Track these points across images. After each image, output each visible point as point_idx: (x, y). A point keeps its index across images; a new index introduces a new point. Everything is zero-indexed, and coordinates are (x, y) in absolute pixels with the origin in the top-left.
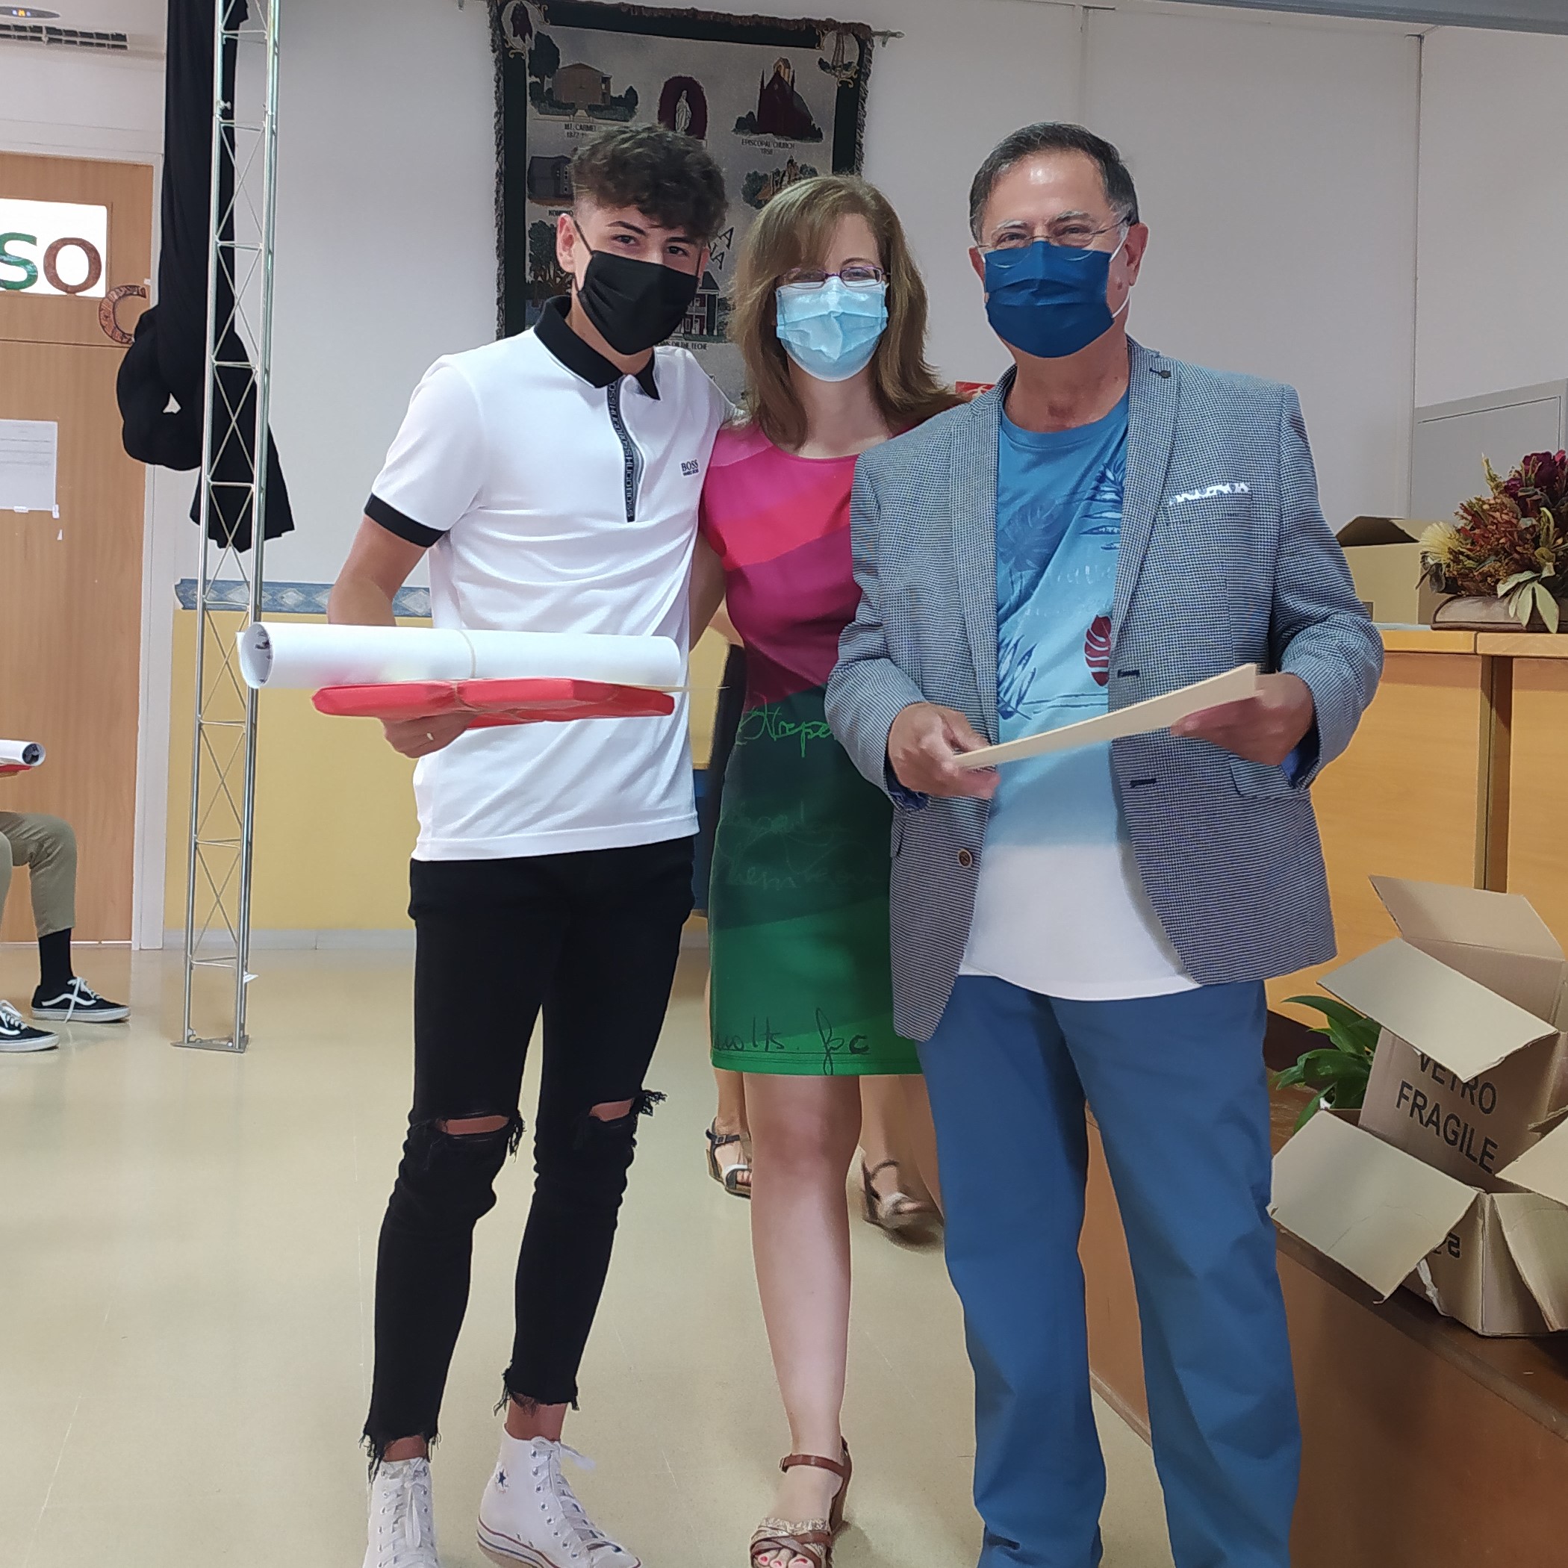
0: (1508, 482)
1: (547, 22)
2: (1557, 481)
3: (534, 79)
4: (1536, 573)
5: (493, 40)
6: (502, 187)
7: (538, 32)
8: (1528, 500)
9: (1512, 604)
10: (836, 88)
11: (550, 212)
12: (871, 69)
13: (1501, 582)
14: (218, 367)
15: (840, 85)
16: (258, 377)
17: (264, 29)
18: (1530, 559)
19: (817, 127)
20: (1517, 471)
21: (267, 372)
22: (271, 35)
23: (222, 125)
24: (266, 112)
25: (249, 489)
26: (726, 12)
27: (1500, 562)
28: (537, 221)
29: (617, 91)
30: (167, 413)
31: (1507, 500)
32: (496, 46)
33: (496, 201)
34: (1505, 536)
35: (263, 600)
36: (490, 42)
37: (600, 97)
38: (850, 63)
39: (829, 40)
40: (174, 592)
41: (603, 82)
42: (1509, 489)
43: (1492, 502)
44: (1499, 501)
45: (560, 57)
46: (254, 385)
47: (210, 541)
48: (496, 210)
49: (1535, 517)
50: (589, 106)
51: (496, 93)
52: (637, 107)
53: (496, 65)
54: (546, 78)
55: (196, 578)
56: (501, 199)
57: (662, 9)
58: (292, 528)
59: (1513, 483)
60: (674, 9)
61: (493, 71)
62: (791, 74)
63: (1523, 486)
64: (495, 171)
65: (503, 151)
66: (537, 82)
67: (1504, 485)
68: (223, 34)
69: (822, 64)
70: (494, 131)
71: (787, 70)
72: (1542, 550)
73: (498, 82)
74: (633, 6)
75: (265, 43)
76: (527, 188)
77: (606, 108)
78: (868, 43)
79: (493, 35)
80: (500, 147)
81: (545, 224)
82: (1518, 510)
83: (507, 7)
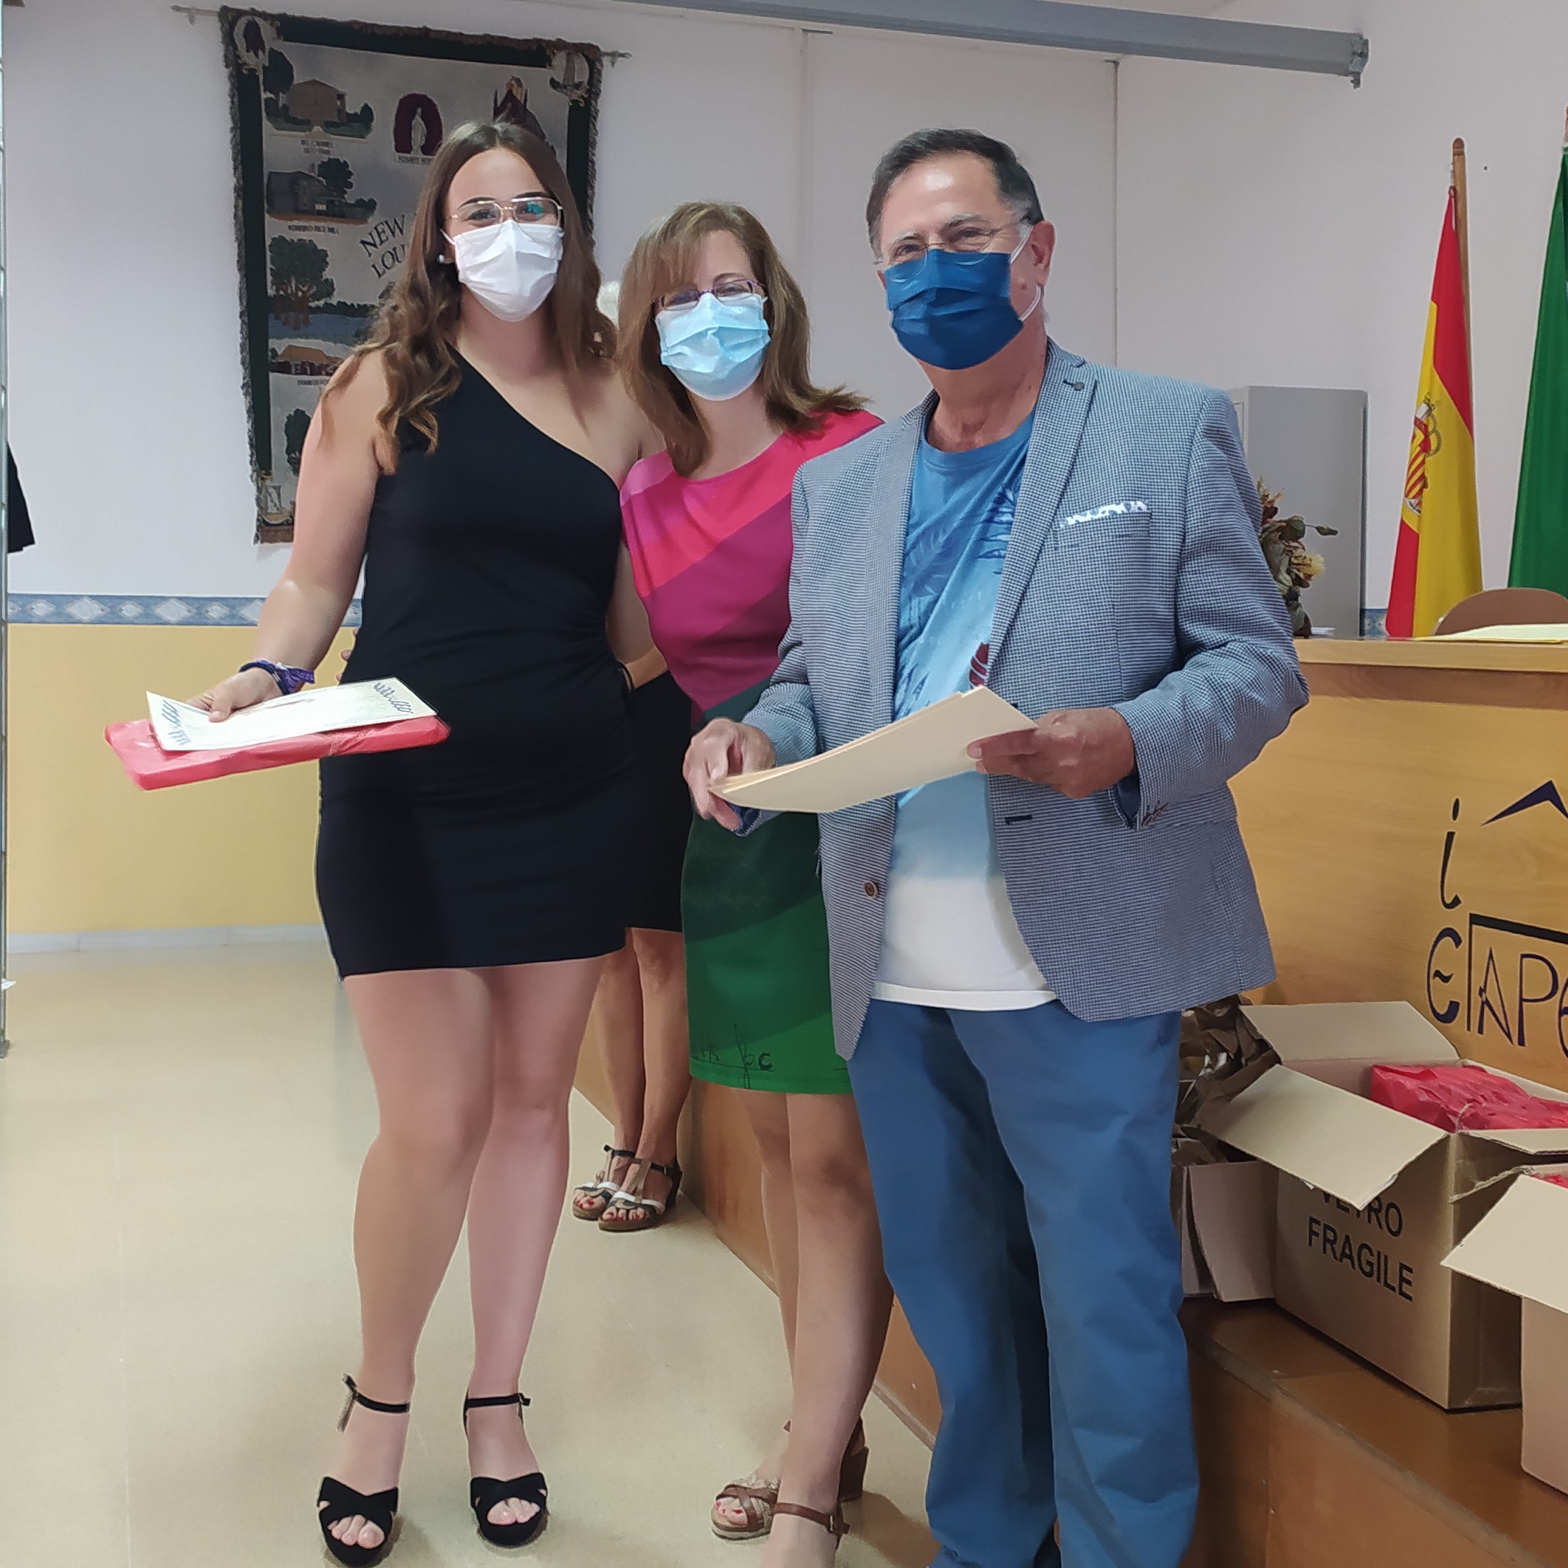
1: (280, 38)
3: (269, 95)
5: (226, 56)
6: (240, 202)
7: (271, 49)
10: (568, 107)
11: (290, 227)
12: (602, 89)
15: (571, 104)
26: (458, 30)
28: (276, 236)
29: (353, 107)
32: (229, 62)
33: (235, 216)
35: (10, 611)
36: (223, 57)
37: (336, 113)
38: (580, 83)
39: (560, 60)
41: (337, 98)
45: (295, 74)
48: (236, 225)
50: (325, 124)
51: (231, 108)
52: (374, 124)
53: (230, 80)
54: (281, 94)
56: (240, 213)
57: (395, 27)
60: (407, 27)
61: (227, 87)
62: (523, 92)
64: (233, 185)
65: (240, 166)
66: (271, 98)
69: (554, 84)
70: (230, 145)
71: (520, 90)
73: (232, 97)
74: (366, 24)
76: (266, 205)
77: (343, 124)
78: (597, 63)
79: (226, 50)
80: (237, 162)
81: (284, 238)
83: (239, 23)
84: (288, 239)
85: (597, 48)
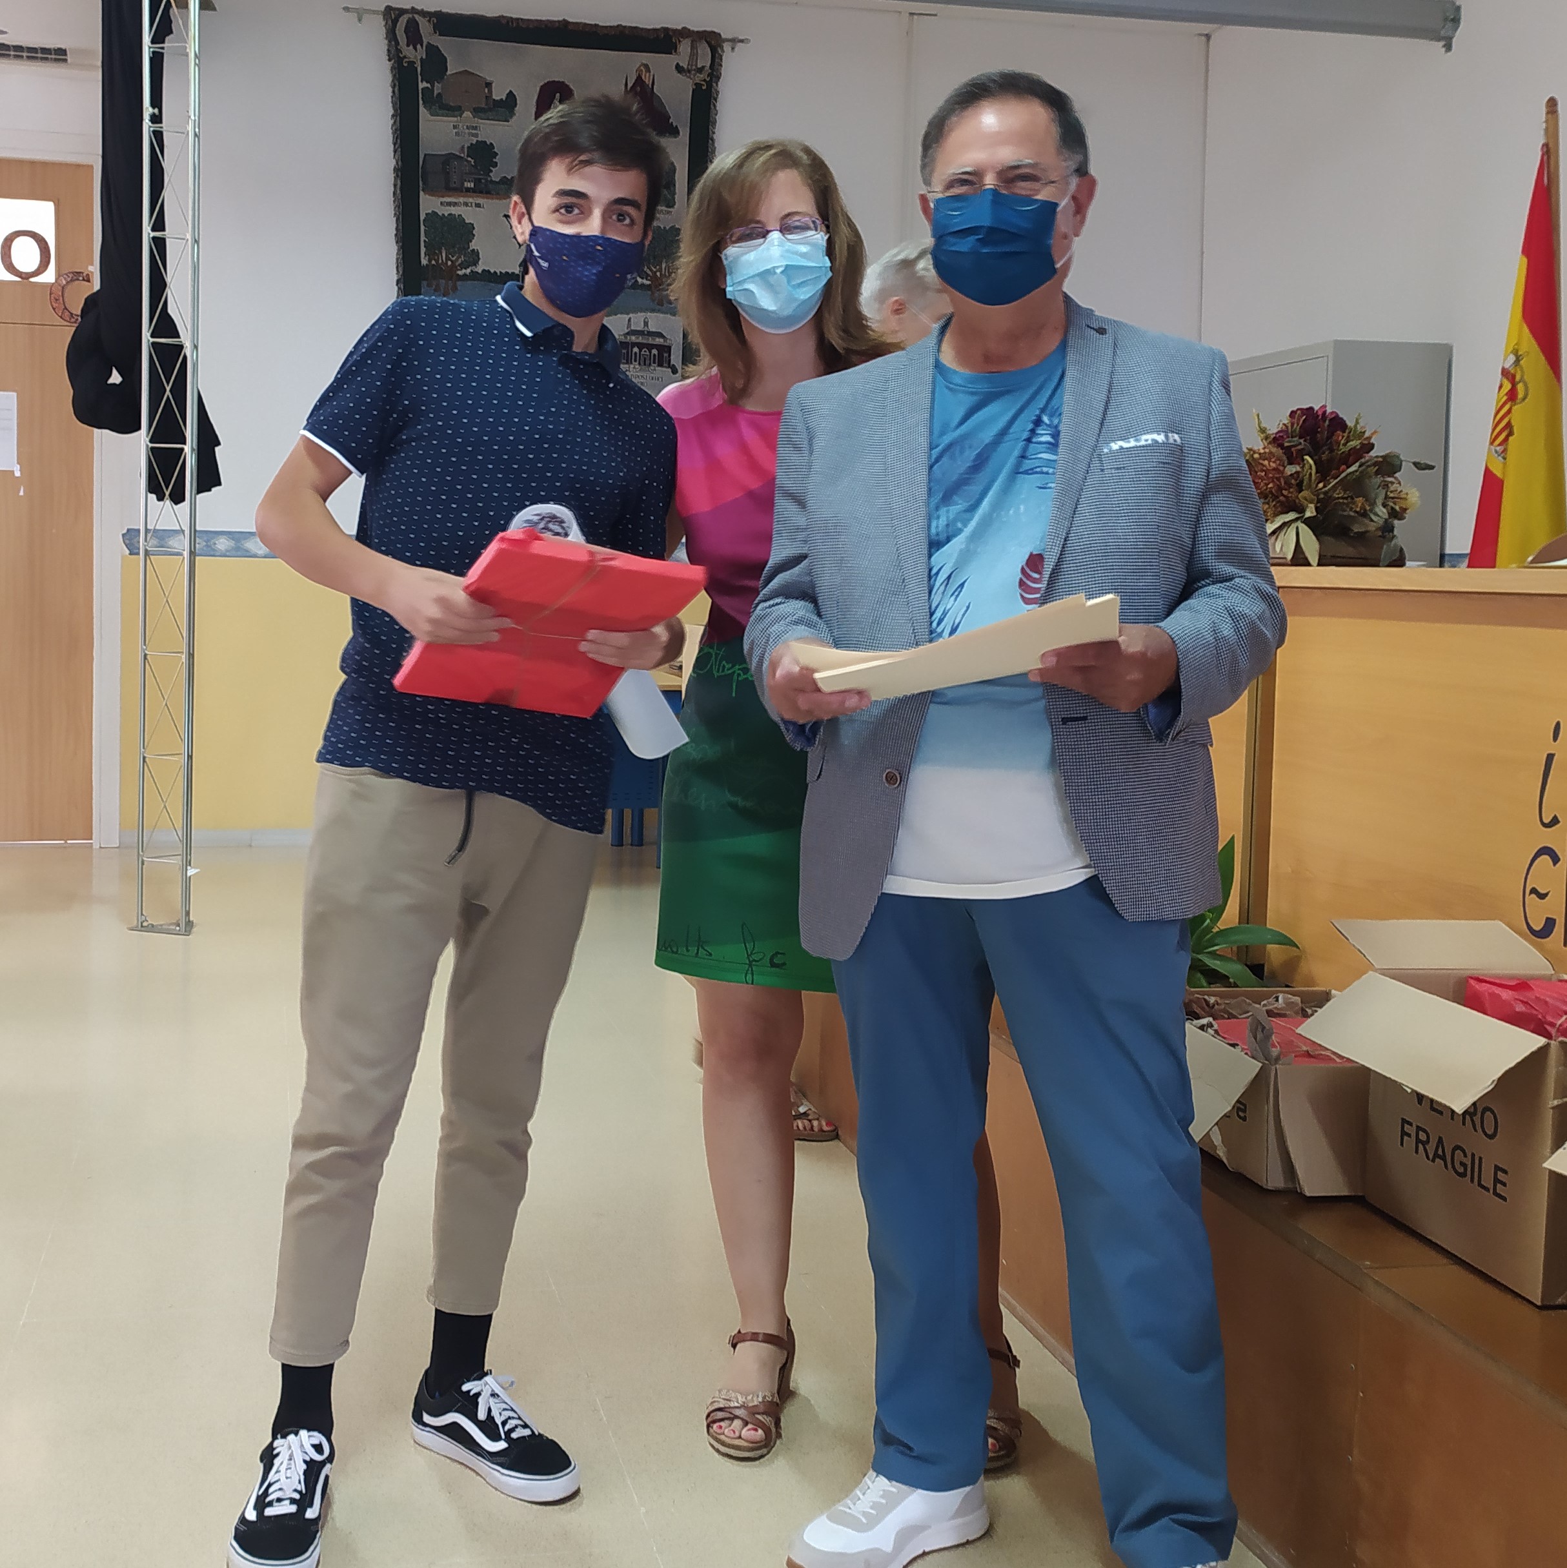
0: (1276, 433)
1: (436, 33)
2: (1318, 432)
3: (425, 85)
4: (1300, 513)
5: (388, 50)
6: (399, 182)
7: (428, 43)
8: (1293, 449)
9: (1278, 540)
10: (691, 90)
11: (442, 203)
12: (722, 72)
13: (1269, 522)
14: (153, 344)
15: (694, 87)
16: (188, 351)
17: (186, 43)
18: (1295, 501)
19: (674, 124)
20: (1284, 424)
21: (196, 347)
22: (193, 47)
23: (152, 129)
24: (190, 117)
25: (182, 450)
26: (593, 23)
27: (1268, 503)
28: (430, 211)
29: (499, 94)
30: (111, 384)
31: (1274, 450)
32: (391, 55)
33: (394, 194)
34: (1273, 481)
35: (197, 546)
36: (386, 52)
37: (484, 100)
38: (703, 68)
39: (685, 47)
40: (122, 540)
41: (486, 87)
42: (1277, 440)
43: (1262, 451)
44: (1267, 450)
45: (449, 65)
46: (185, 357)
47: (150, 495)
48: (394, 202)
49: (1299, 464)
50: (474, 109)
51: (392, 97)
52: (516, 109)
53: (392, 72)
54: (436, 84)
55: (136, 527)
56: (398, 192)
57: (537, 20)
58: (219, 484)
59: (1281, 434)
60: (548, 20)
61: (390, 78)
62: (652, 77)
63: (1288, 437)
64: (393, 168)
65: (399, 149)
66: (427, 87)
67: (1272, 437)
68: (150, 48)
69: (679, 68)
70: (391, 131)
71: (648, 74)
72: (1305, 493)
73: (393, 87)
74: (511, 18)
75: (187, 55)
76: (421, 182)
77: (490, 110)
78: (719, 50)
79: (389, 46)
80: (397, 146)
81: (437, 213)
82: (1285, 458)
83: (401, 19)
84: (440, 214)
85: (719, 34)
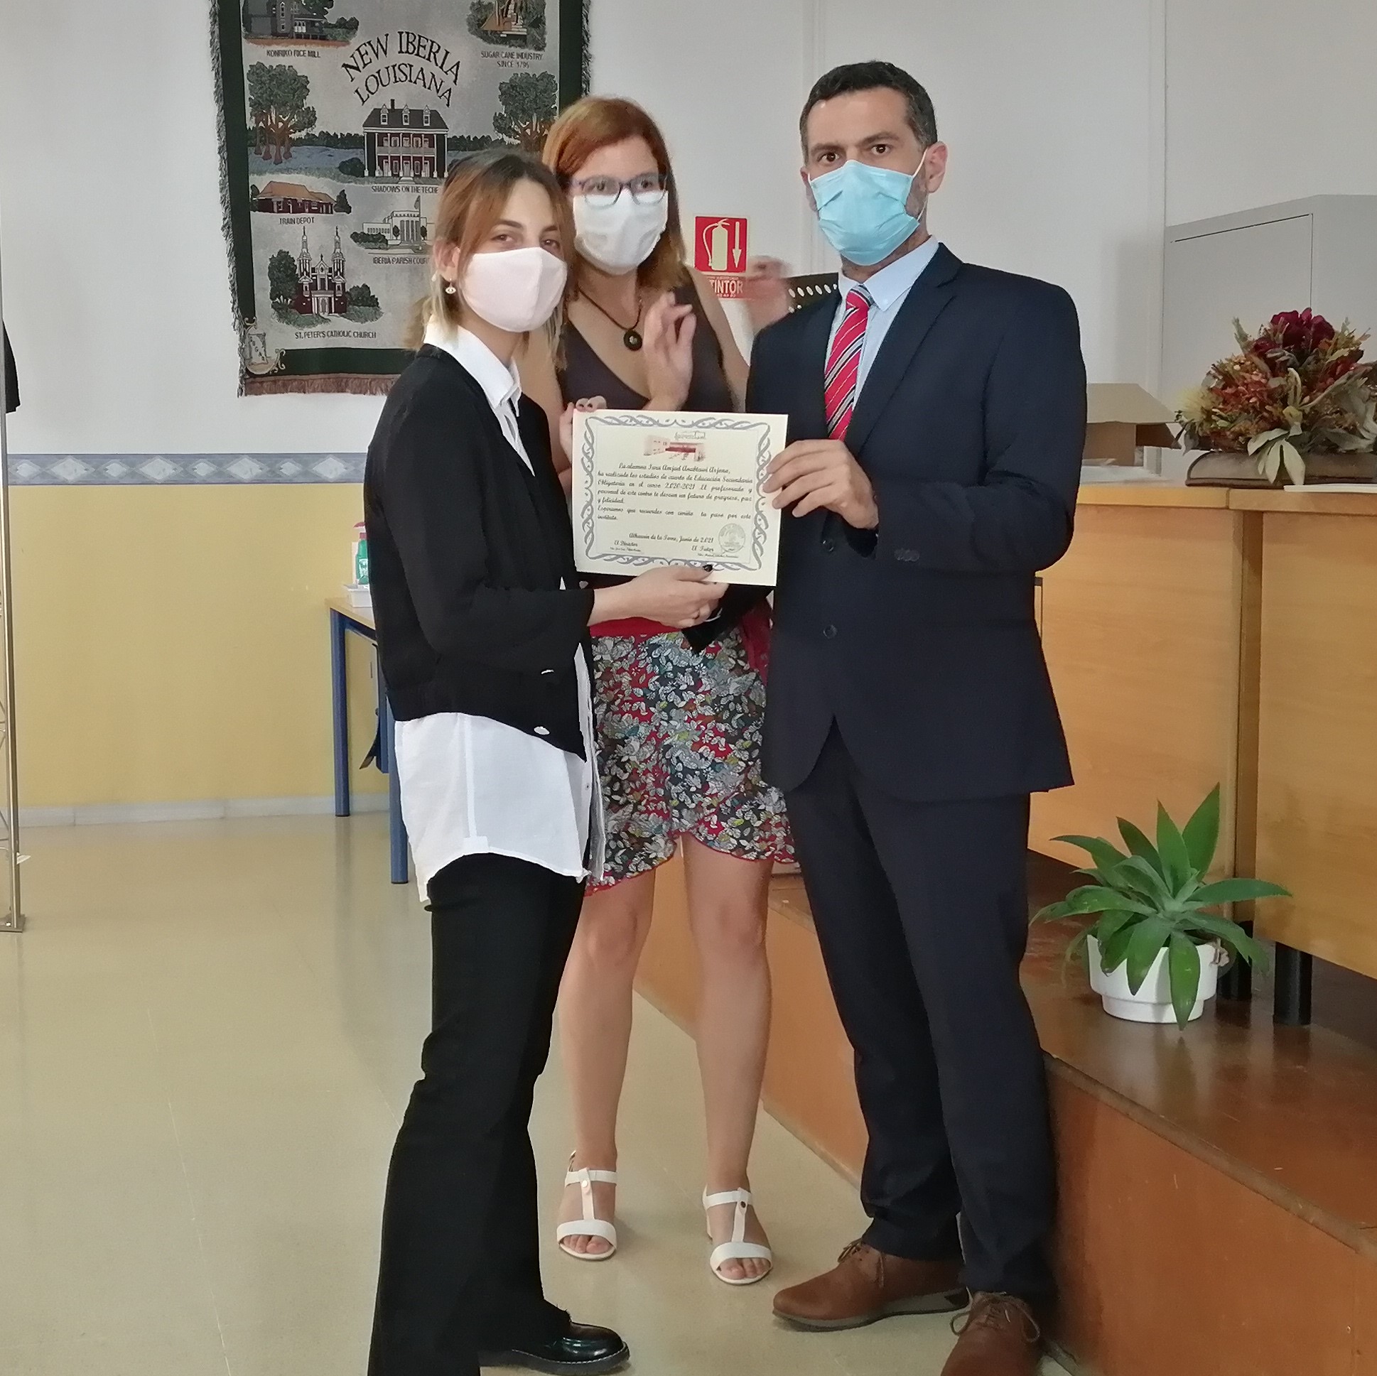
0: (1257, 341)
4: (1285, 429)
6: (216, 29)
8: (1276, 360)
9: (1261, 461)
11: (268, 53)
13: (1252, 439)
18: (1279, 418)
20: (1266, 330)
27: (1252, 420)
28: (254, 63)
31: (1256, 360)
33: (212, 43)
34: (1255, 396)
42: (1259, 348)
43: (1243, 362)
44: (1249, 361)
48: (212, 52)
49: (1283, 377)
56: (217, 40)
59: (1262, 342)
63: (1272, 346)
64: (210, 11)
67: (1252, 344)
72: (1290, 410)
76: (243, 29)
81: (264, 65)
82: (1268, 371)
84: (267, 66)
